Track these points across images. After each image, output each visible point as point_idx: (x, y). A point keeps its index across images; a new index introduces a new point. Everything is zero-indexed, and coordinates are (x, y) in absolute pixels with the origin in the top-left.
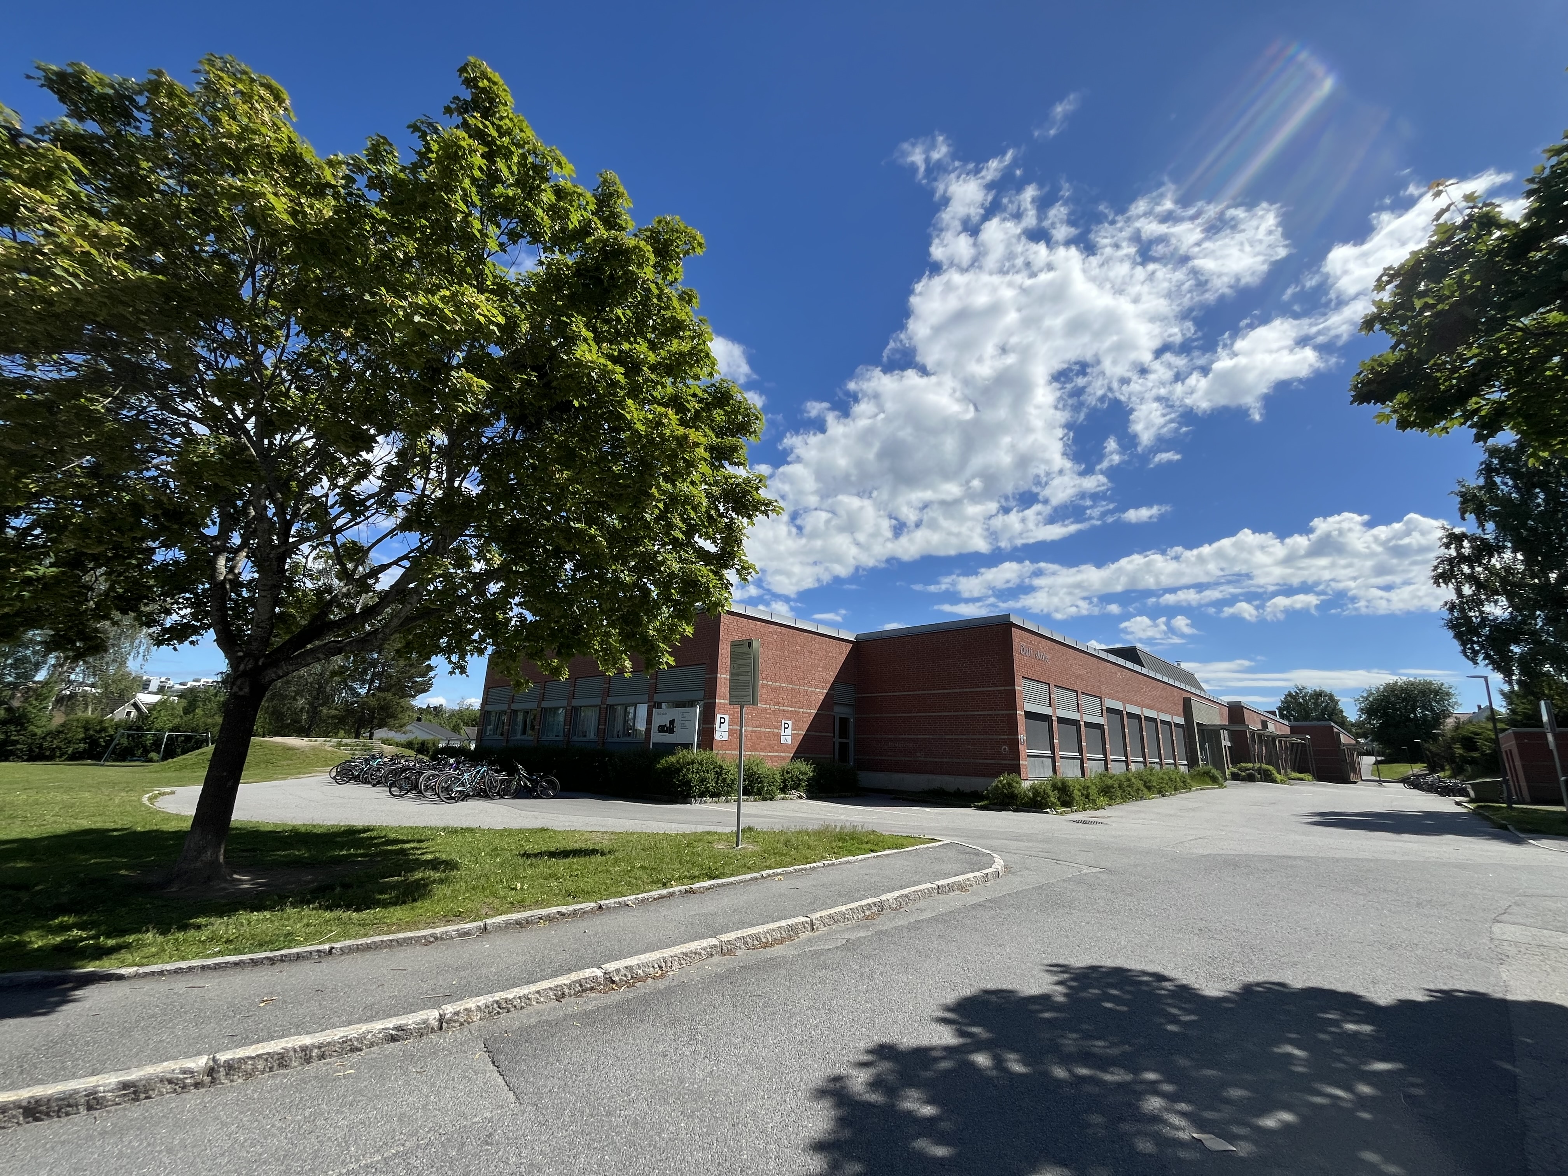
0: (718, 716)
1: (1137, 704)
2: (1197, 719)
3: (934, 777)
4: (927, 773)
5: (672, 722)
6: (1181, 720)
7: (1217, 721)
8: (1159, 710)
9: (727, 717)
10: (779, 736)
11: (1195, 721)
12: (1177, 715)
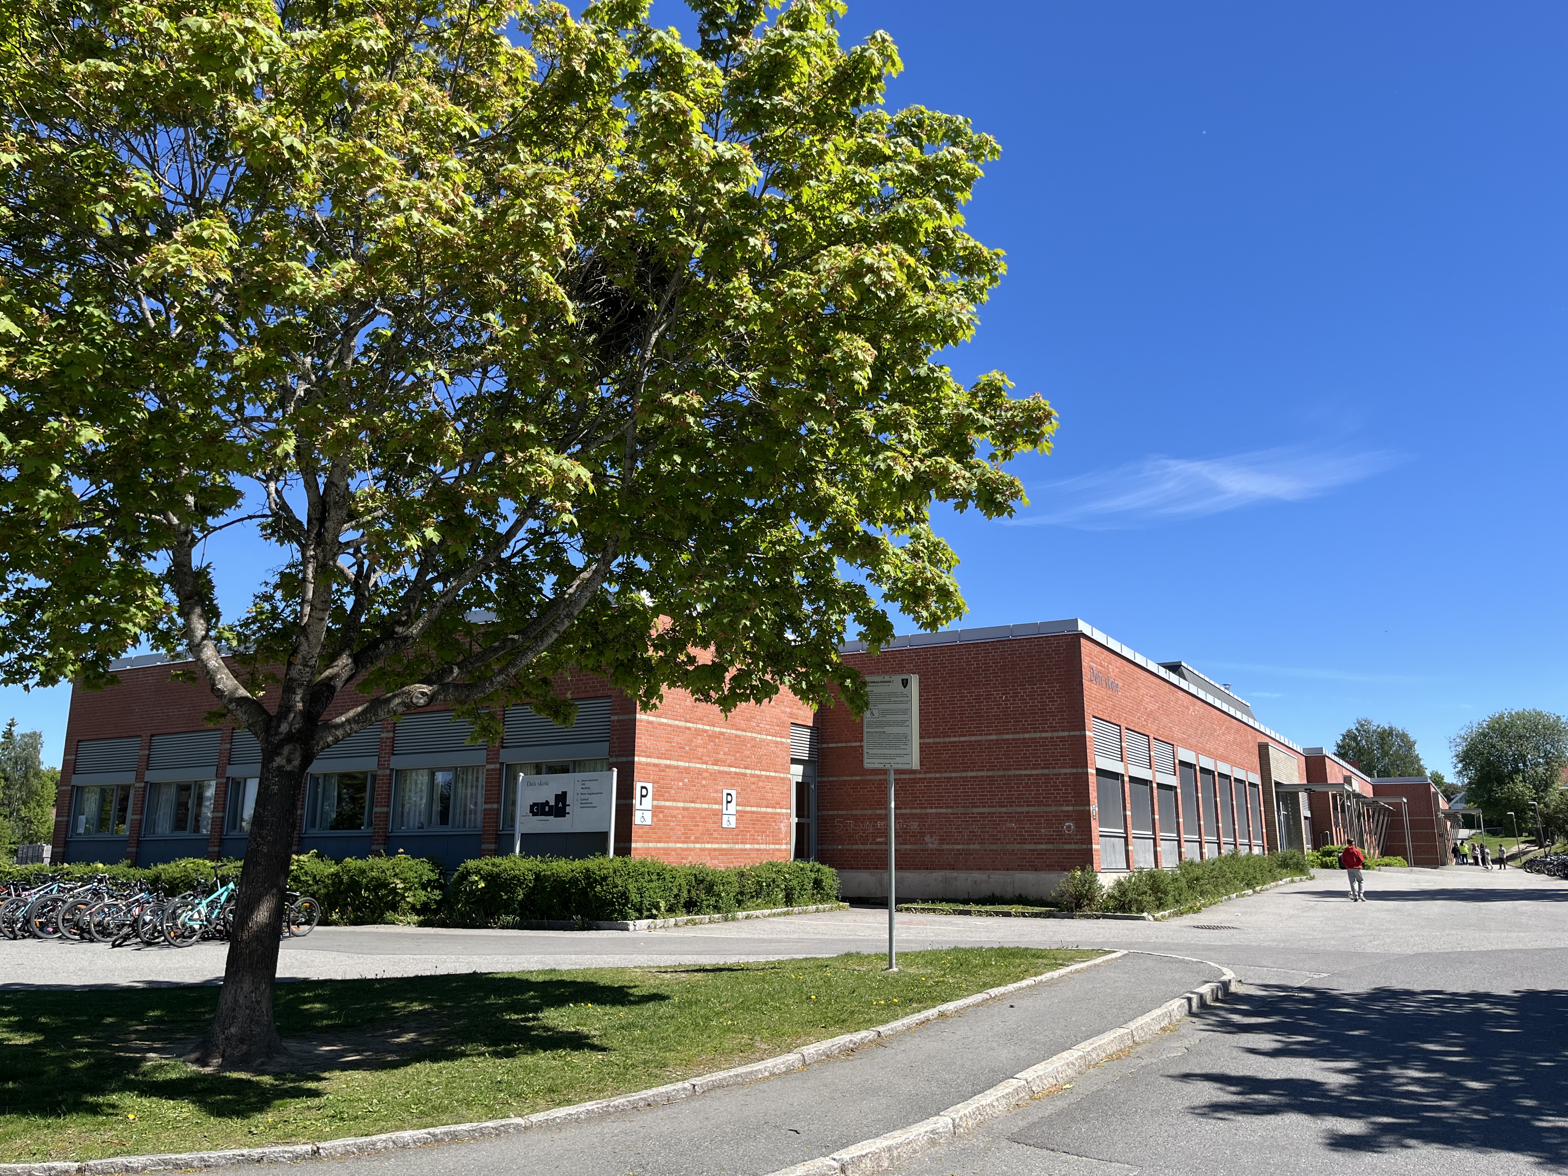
0: (638, 785)
1: (1209, 754)
2: (1275, 776)
3: (955, 874)
4: (942, 868)
5: (561, 798)
6: (1256, 779)
7: (1296, 781)
8: (1234, 764)
9: (649, 786)
10: (719, 814)
11: (1273, 778)
12: (1253, 771)
